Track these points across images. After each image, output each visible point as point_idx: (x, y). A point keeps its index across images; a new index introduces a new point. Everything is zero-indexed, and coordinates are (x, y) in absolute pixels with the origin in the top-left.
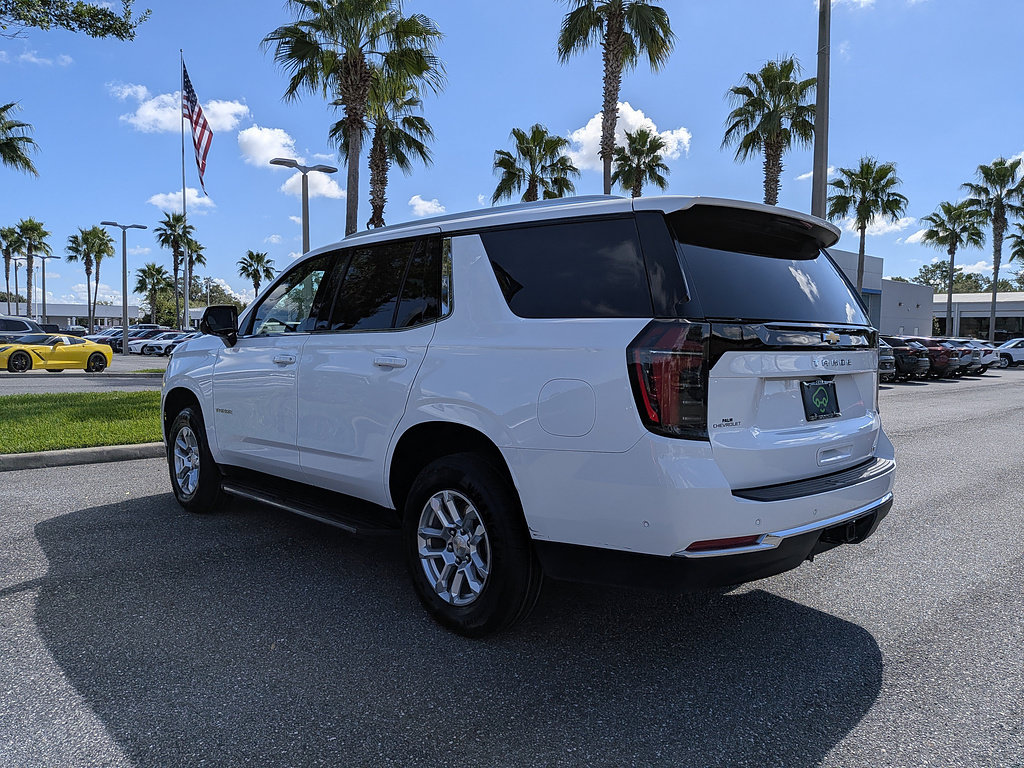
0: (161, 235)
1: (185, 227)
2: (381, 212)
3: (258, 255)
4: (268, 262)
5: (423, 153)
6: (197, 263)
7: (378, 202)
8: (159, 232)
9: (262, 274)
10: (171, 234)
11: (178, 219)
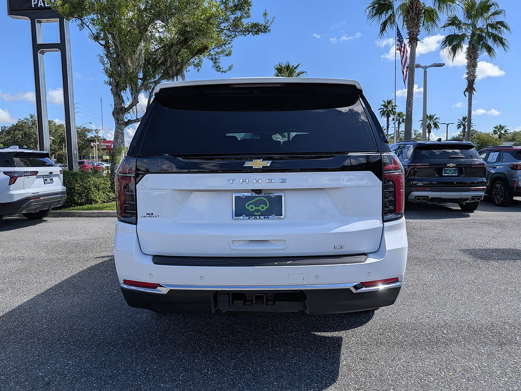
0: (381, 112)
1: (393, 106)
2: (473, 84)
3: (430, 116)
4: (436, 119)
5: (503, 44)
6: (402, 123)
7: (471, 78)
8: (381, 110)
9: (433, 126)
10: (386, 111)
11: (389, 102)
